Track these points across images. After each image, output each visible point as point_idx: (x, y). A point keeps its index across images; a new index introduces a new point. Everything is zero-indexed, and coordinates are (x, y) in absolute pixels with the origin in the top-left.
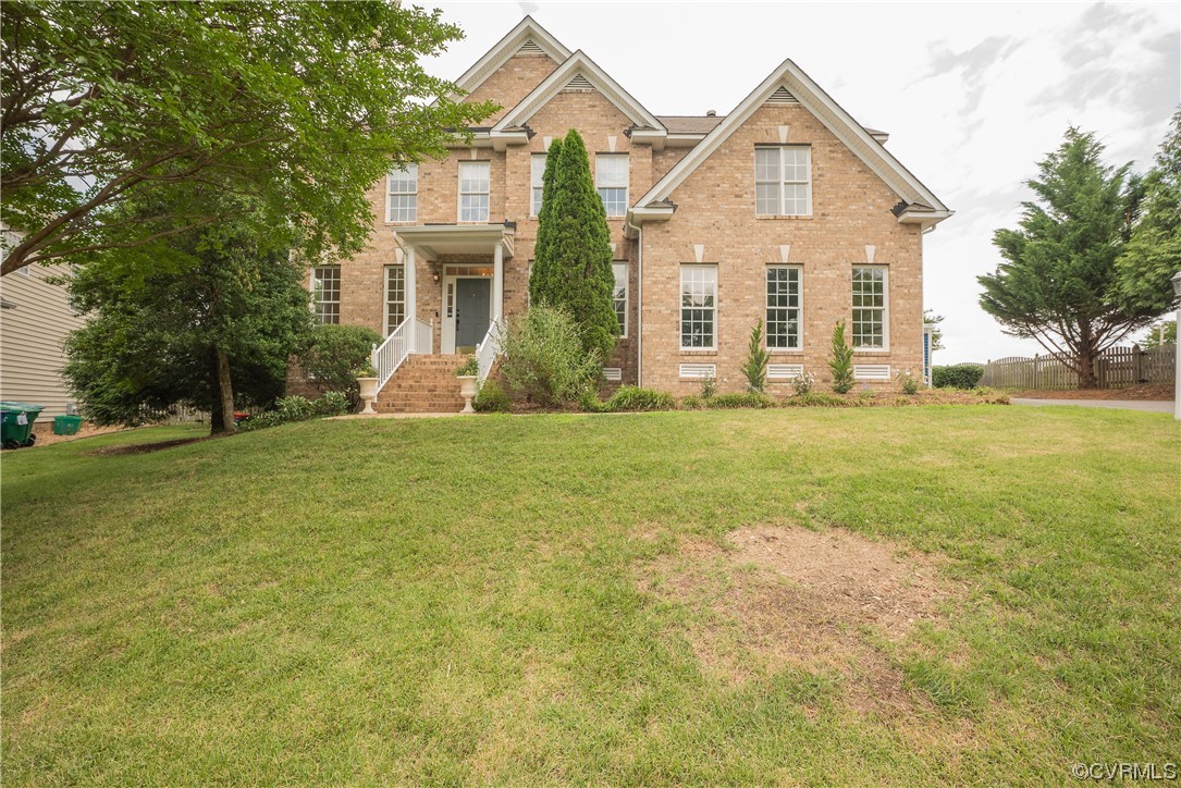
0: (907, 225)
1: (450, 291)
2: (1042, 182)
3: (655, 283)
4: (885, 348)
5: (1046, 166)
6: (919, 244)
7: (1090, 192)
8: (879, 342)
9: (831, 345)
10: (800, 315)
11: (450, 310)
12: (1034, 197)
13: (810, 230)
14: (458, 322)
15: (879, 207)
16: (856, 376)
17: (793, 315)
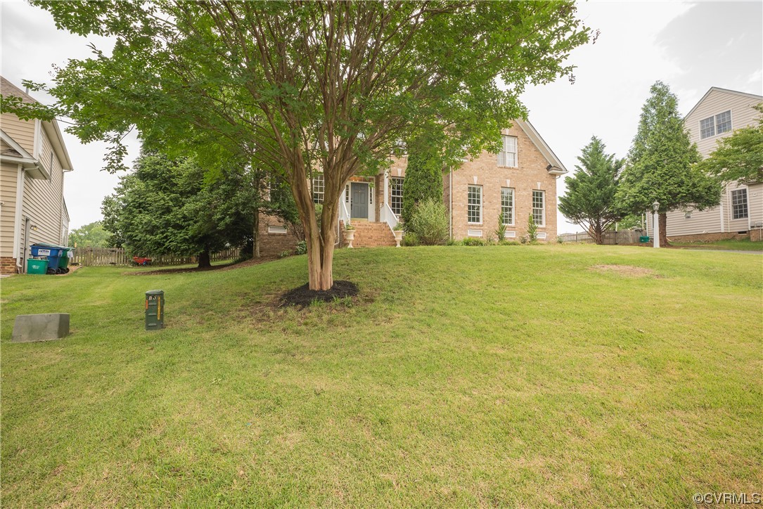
0: (551, 174)
1: (347, 189)
2: (583, 158)
3: (458, 192)
4: (544, 225)
5: (584, 151)
6: (555, 183)
7: (602, 165)
8: (541, 223)
9: (527, 223)
10: (513, 210)
11: (347, 199)
12: (580, 164)
13: (517, 174)
14: (351, 205)
15: (542, 166)
16: (538, 237)
17: (510, 209)
